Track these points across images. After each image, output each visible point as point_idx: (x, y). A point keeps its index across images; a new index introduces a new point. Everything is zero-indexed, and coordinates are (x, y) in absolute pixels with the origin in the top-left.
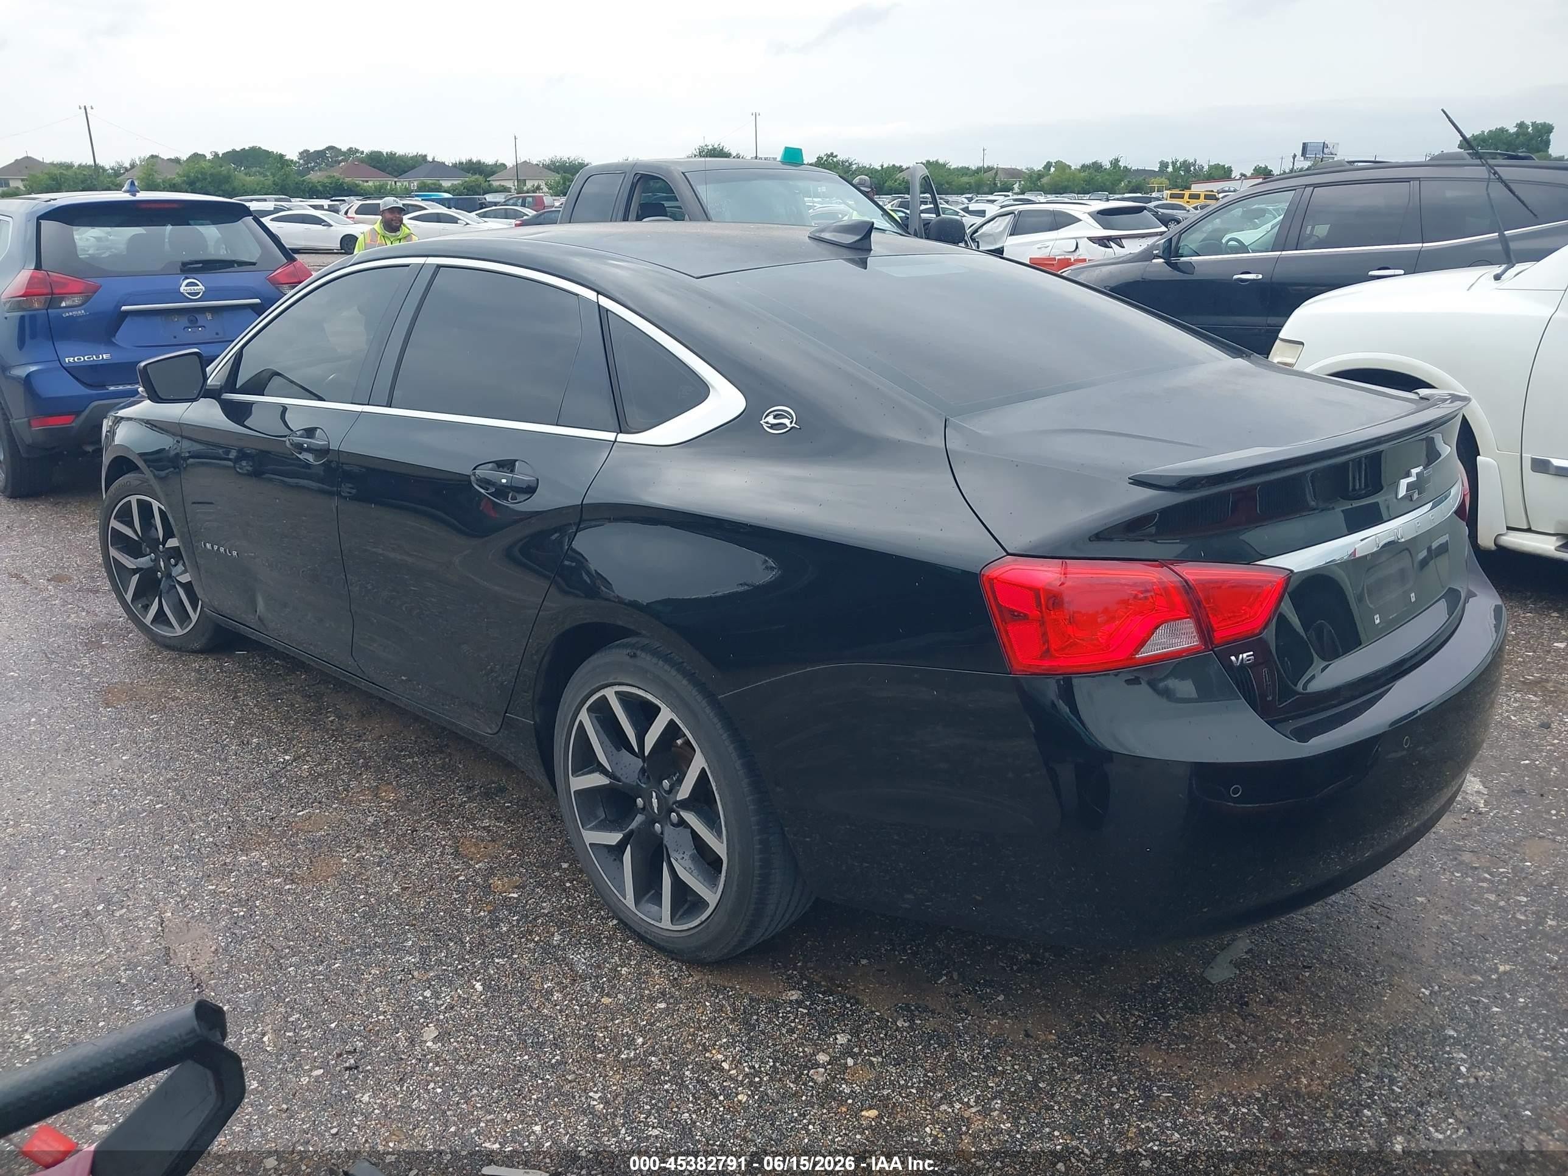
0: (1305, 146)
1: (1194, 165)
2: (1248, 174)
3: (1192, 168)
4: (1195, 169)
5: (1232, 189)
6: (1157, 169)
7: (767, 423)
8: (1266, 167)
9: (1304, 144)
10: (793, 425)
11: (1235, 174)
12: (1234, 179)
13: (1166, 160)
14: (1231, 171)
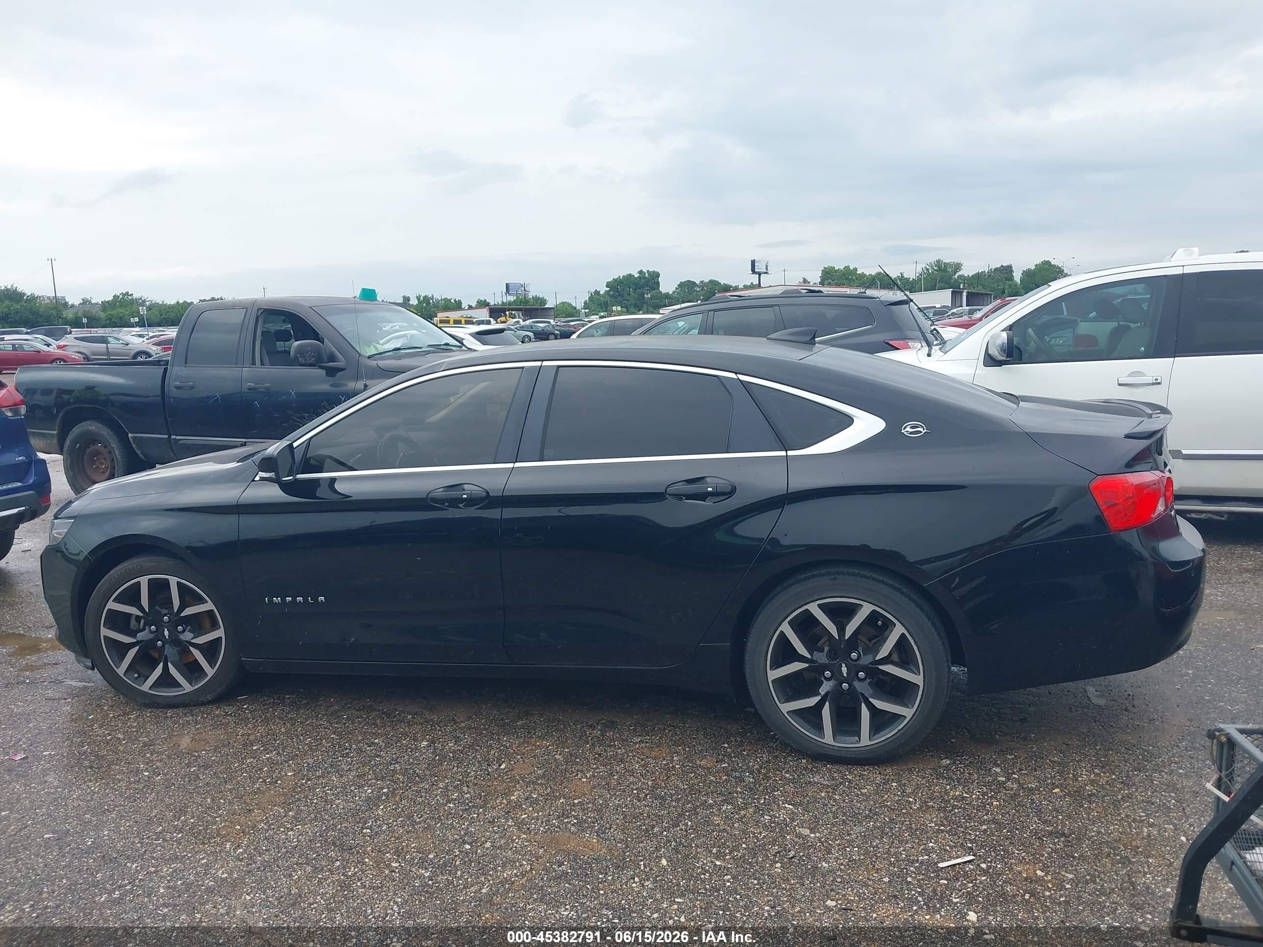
0: (507, 285)
1: (432, 299)
2: (474, 305)
3: (431, 301)
4: (433, 302)
5: (469, 316)
6: (402, 302)
7: (907, 431)
8: (485, 300)
9: (507, 284)
10: (925, 431)
11: (465, 305)
12: (464, 309)
13: (407, 296)
14: (461, 303)
